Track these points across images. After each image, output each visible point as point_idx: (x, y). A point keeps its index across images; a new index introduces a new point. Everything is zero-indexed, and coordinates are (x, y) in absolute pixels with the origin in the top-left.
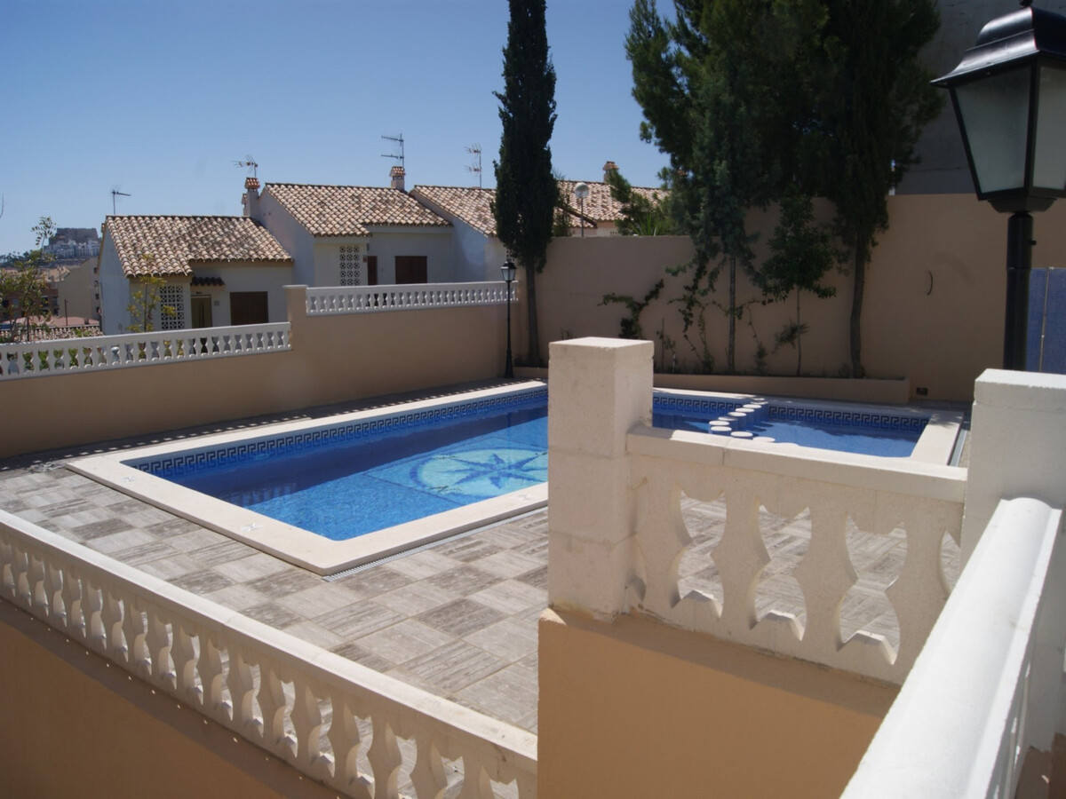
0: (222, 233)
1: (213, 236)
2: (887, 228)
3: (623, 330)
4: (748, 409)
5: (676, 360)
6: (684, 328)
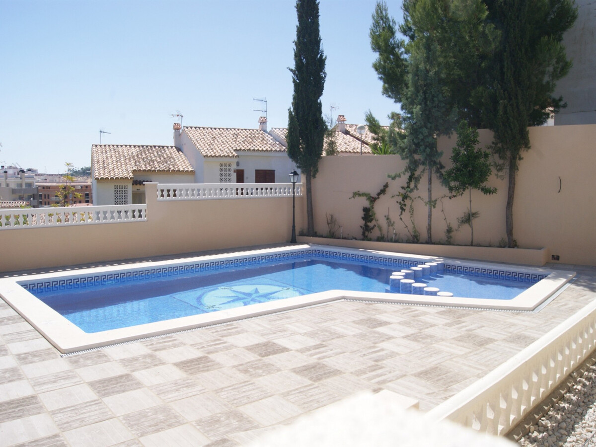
0: (156, 155)
1: (151, 157)
2: (529, 148)
3: (365, 215)
4: (427, 265)
5: (396, 234)
6: (400, 213)
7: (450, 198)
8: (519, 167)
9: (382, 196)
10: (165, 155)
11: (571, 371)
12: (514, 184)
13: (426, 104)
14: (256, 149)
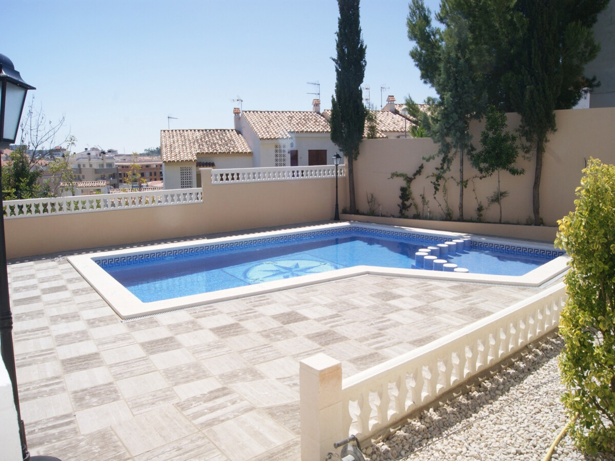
0: (218, 138)
1: (213, 140)
2: (555, 130)
3: (402, 194)
4: (454, 243)
5: (430, 212)
6: (434, 193)
7: (481, 178)
8: (545, 150)
9: (418, 176)
10: (226, 138)
11: (528, 342)
12: (541, 165)
13: (457, 91)
14: (309, 130)
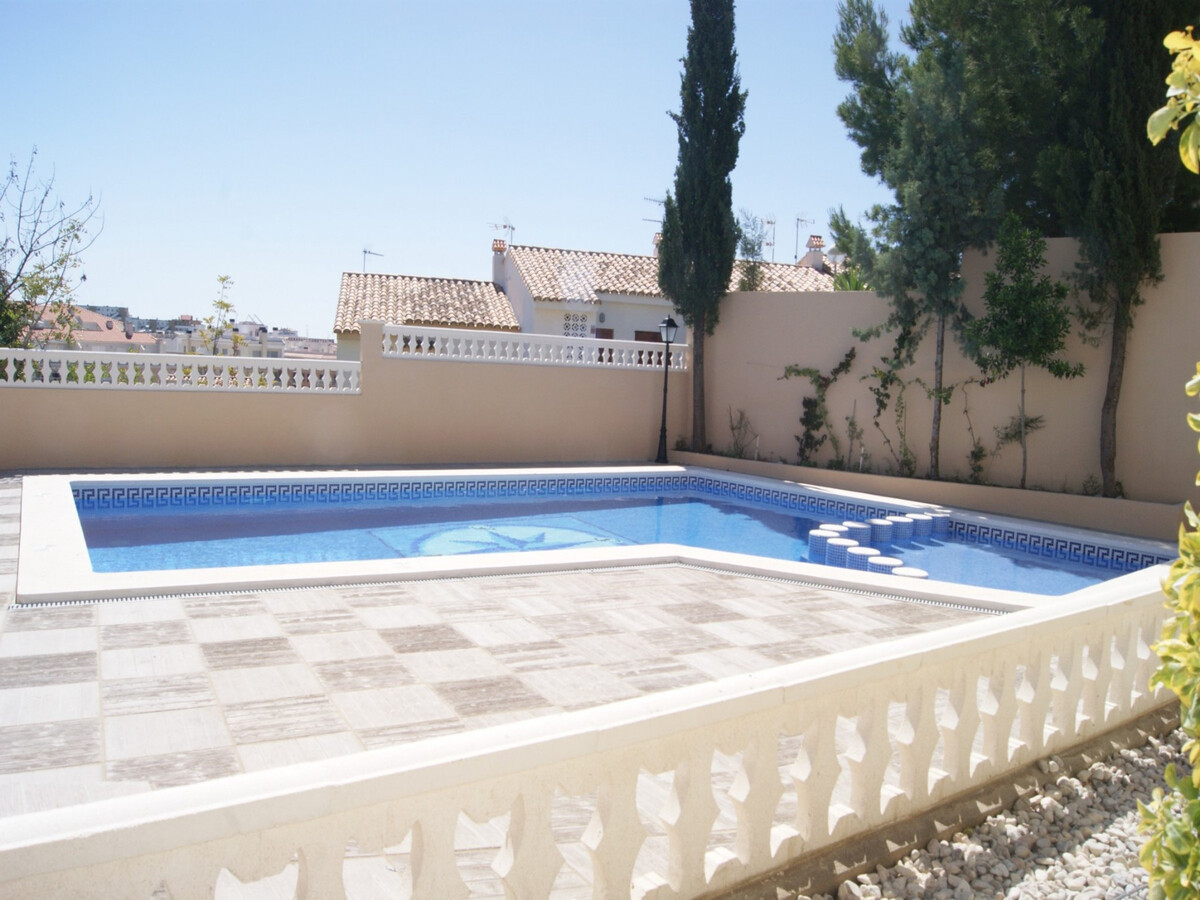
0: (455, 296)
1: (444, 299)
2: (1160, 279)
3: (805, 413)
4: (908, 519)
5: (866, 457)
6: (876, 413)
7: (982, 384)
8: (1135, 322)
9: (842, 376)
10: (471, 297)
13: (933, 178)
14: (638, 290)
